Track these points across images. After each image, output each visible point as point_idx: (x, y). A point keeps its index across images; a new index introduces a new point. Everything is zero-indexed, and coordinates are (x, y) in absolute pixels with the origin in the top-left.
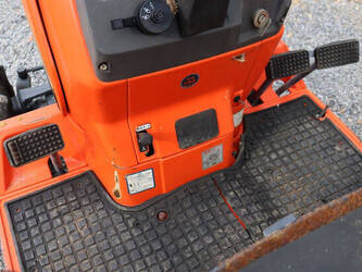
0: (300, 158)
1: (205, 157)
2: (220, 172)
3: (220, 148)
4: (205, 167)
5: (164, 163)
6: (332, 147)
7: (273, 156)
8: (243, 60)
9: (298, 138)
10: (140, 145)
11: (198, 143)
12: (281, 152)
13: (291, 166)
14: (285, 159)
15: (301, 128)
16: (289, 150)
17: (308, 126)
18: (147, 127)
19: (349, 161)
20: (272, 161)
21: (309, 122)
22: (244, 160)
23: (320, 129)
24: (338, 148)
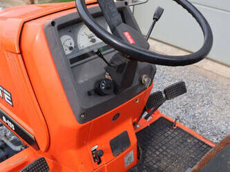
0: (172, 150)
1: (126, 159)
2: (135, 167)
3: (132, 153)
4: (126, 166)
5: (107, 166)
6: (186, 141)
7: (158, 153)
8: (138, 102)
9: (167, 140)
10: (94, 158)
11: (122, 152)
12: (161, 150)
13: (169, 156)
14: (164, 153)
15: (166, 135)
16: (164, 148)
17: (169, 133)
18: (96, 147)
19: (197, 146)
20: (158, 156)
21: (169, 130)
22: (144, 158)
23: (176, 133)
24: (189, 141)
